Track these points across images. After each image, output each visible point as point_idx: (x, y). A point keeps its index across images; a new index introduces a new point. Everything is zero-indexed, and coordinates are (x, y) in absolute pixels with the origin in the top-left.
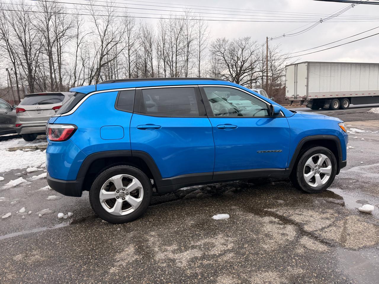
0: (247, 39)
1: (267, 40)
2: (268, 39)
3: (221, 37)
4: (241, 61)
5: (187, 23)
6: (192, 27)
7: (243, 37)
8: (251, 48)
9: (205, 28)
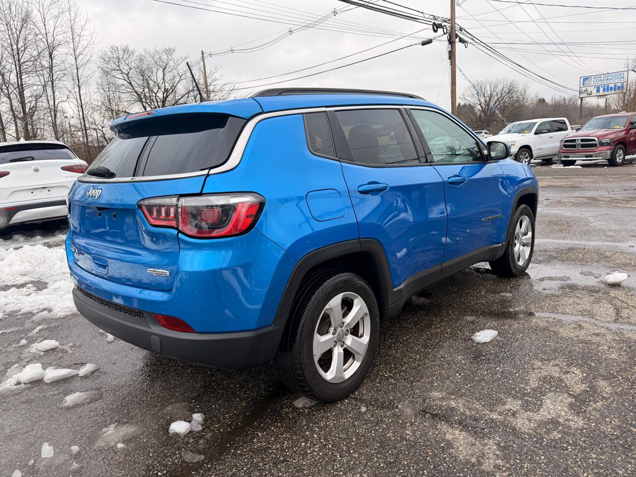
0: (169, 51)
1: (203, 57)
2: (205, 55)
3: (120, 44)
4: (163, 90)
5: (41, 9)
6: (56, 19)
7: (160, 47)
8: (179, 67)
9: (83, 22)
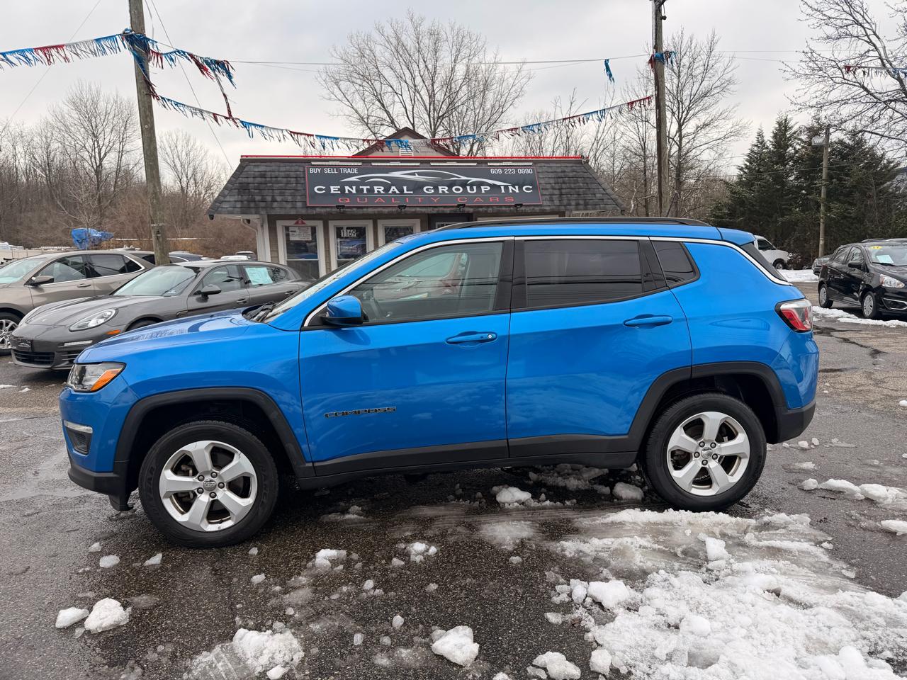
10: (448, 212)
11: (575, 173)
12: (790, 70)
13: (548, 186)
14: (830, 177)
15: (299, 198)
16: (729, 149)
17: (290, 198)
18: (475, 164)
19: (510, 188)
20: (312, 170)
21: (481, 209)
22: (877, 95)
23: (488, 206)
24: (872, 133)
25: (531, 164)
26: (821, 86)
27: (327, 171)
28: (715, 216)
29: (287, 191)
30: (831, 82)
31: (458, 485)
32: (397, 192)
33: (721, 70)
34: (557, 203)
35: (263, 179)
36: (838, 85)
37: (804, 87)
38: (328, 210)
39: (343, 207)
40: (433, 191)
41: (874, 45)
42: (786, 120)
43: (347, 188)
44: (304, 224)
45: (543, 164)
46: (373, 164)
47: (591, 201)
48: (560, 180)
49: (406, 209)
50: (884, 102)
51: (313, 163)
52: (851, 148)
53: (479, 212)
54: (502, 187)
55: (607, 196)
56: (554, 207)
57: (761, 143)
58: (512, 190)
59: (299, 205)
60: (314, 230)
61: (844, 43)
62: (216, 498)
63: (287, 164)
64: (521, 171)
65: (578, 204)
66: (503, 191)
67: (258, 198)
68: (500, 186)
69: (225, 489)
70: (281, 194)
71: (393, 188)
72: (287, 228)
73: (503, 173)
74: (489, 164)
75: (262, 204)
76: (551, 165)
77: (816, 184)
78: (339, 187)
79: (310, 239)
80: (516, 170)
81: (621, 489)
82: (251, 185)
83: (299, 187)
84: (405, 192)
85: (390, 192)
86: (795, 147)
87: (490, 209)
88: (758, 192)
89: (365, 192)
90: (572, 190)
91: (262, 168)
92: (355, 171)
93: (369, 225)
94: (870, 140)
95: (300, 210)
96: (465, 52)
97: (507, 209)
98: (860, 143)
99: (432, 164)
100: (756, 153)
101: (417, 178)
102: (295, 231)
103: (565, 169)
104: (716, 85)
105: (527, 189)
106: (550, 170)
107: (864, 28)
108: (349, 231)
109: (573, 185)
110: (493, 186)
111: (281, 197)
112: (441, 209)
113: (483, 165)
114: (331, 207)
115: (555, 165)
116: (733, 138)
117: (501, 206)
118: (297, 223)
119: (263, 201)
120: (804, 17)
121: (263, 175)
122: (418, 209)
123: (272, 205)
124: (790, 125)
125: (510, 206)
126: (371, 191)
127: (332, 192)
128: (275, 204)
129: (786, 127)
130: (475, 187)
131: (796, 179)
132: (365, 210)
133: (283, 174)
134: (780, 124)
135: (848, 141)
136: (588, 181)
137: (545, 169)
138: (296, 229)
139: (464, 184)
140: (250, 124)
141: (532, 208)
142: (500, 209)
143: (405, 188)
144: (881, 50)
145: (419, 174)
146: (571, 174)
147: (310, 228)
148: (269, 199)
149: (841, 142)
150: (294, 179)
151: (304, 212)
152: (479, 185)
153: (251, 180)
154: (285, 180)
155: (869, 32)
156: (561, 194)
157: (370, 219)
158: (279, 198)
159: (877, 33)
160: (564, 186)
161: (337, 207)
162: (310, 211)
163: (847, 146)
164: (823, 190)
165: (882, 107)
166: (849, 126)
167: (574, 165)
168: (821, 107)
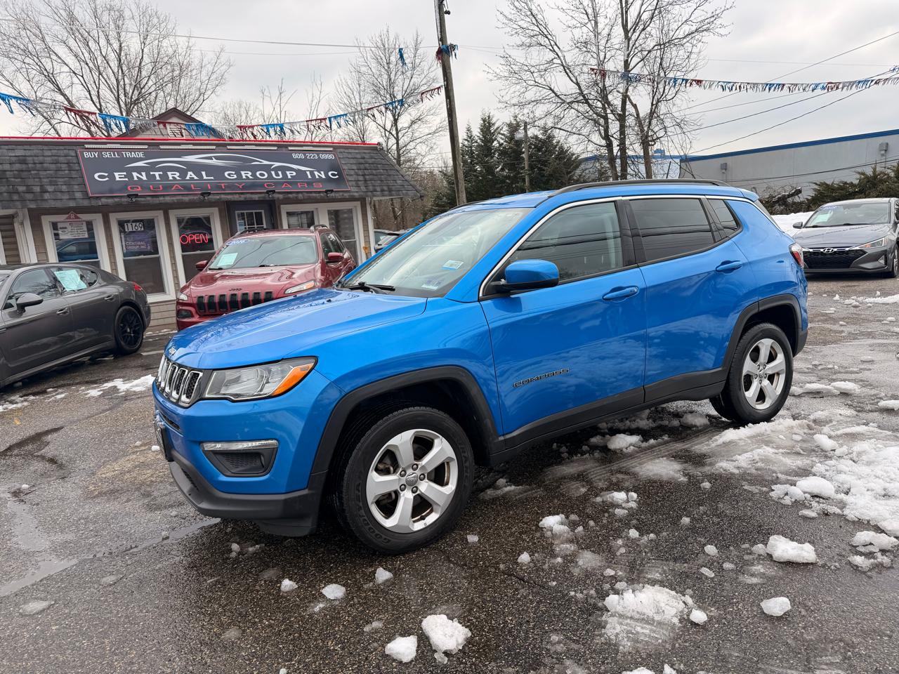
10: (257, 199)
11: (373, 160)
12: (492, 72)
13: (352, 172)
14: (531, 167)
15: (76, 187)
16: (438, 143)
17: (64, 188)
18: (276, 148)
19: (316, 173)
20: (87, 155)
21: (290, 195)
22: (562, 97)
23: (298, 193)
24: (560, 129)
25: (331, 149)
26: (518, 87)
27: (107, 155)
28: (437, 205)
29: (60, 180)
30: (525, 84)
31: (555, 444)
32: (196, 178)
33: (426, 68)
34: (363, 188)
35: (24, 167)
36: (530, 87)
37: (504, 87)
38: (116, 200)
39: (136, 196)
40: (235, 177)
41: (557, 55)
42: (489, 117)
43: (135, 174)
44: (78, 218)
45: (342, 150)
46: (162, 147)
47: (394, 187)
48: (362, 166)
49: (210, 197)
50: (568, 103)
51: (87, 146)
52: (544, 142)
53: (289, 198)
54: (308, 173)
55: (406, 183)
56: (362, 193)
57: (470, 138)
58: (319, 176)
59: (78, 195)
60: (90, 226)
61: (534, 50)
62: (418, 492)
63: (51, 147)
64: (323, 156)
65: (382, 191)
66: (310, 177)
67: (21, 189)
68: (305, 171)
69: (426, 480)
70: (51, 183)
71: (190, 173)
72: (55, 226)
73: (305, 157)
74: (290, 148)
75: (29, 196)
76: (350, 151)
77: (521, 173)
78: (125, 173)
79: (86, 236)
80: (318, 155)
81: (692, 418)
82: (8, 173)
83: (74, 174)
84: (205, 177)
85: (188, 178)
86: (499, 141)
87: (300, 195)
88: (475, 182)
89: (158, 178)
90: (375, 177)
91: (19, 152)
92: (141, 155)
93: (158, 216)
94: (559, 136)
95: (81, 201)
96: (154, 33)
97: (318, 195)
98: (550, 138)
99: (229, 147)
100: (466, 147)
101: (214, 162)
102: (66, 228)
103: (364, 155)
104: (423, 83)
105: (333, 175)
106: (350, 156)
107: (549, 39)
108: (134, 224)
109: (374, 172)
110: (298, 171)
111: (53, 187)
112: (248, 196)
113: (284, 149)
114: (121, 197)
115: (353, 151)
116: (441, 133)
117: (311, 192)
118: (69, 218)
119: (29, 191)
120: (500, 25)
121: (22, 161)
122: (223, 196)
123: (42, 196)
124: (493, 121)
125: (319, 192)
126: (164, 177)
127: (118, 179)
128: (46, 196)
129: (489, 123)
130: (280, 173)
131: (502, 169)
132: (161, 198)
133: (49, 159)
134: (484, 120)
135: (540, 136)
136: (386, 167)
137: (345, 155)
138: (67, 225)
139: (267, 168)
140: (9, 96)
141: (341, 194)
142: (311, 195)
143: (204, 173)
144: (562, 58)
145: (217, 158)
146: (370, 161)
147: (85, 223)
148: (37, 189)
149: (536, 137)
150: (66, 165)
151: (86, 203)
152: (284, 169)
153: (7, 167)
154: (53, 166)
155: (553, 43)
156: (365, 181)
157: (160, 209)
158: (50, 188)
159: (557, 43)
160: (366, 172)
161: (129, 196)
162: (94, 203)
163: (540, 140)
164: (527, 179)
165: (566, 107)
166: (541, 123)
167: (372, 151)
168: (521, 105)
